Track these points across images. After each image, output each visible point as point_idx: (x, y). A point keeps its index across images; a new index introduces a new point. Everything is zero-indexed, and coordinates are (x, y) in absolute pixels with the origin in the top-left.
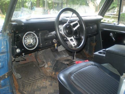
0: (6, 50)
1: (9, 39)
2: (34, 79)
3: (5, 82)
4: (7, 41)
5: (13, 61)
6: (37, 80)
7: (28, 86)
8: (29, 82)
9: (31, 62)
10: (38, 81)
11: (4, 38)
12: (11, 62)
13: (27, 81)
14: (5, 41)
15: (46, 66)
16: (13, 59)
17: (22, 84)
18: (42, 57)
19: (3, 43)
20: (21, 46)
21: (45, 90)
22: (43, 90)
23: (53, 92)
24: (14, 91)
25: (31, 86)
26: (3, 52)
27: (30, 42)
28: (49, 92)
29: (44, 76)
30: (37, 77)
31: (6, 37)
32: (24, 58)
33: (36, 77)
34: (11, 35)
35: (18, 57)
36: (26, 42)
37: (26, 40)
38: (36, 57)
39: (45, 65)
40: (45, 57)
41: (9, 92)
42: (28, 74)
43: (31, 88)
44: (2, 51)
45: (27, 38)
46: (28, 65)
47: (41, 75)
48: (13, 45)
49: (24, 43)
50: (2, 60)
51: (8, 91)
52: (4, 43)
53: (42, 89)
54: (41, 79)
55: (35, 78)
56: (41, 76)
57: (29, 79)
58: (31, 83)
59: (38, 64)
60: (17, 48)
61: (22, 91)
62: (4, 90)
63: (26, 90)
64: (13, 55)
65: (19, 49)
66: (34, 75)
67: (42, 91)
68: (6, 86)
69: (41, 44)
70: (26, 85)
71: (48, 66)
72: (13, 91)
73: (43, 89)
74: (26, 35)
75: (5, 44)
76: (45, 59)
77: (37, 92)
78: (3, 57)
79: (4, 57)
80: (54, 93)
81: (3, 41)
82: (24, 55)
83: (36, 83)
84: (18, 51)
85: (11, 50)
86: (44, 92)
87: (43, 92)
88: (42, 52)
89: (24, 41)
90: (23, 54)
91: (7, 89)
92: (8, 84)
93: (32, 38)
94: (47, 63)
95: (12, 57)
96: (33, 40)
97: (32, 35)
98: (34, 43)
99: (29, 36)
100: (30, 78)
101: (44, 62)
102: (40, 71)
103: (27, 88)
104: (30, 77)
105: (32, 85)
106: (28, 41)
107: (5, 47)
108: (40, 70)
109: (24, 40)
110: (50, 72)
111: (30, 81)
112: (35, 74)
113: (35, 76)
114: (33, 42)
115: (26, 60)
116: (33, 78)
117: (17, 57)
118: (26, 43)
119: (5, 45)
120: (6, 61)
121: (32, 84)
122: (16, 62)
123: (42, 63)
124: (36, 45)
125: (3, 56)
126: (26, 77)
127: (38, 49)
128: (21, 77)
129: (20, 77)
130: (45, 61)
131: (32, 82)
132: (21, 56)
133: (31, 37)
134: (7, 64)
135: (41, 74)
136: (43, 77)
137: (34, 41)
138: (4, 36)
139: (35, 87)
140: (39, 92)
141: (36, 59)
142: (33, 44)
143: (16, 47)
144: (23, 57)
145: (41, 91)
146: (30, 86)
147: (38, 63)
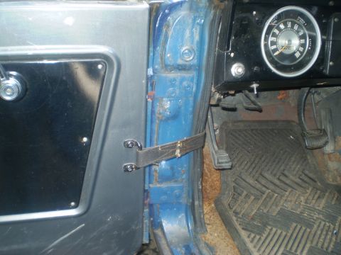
0: (195, 62)
1: (213, 20)
2: (279, 179)
3: (172, 168)
4: (202, 26)
5: (213, 102)
6: (289, 186)
7: (252, 197)
8: (258, 186)
9: (284, 121)
10: (290, 189)
11: (197, 14)
12: (207, 105)
13: (251, 181)
14: (198, 28)
15: (329, 148)
16: (217, 96)
17: (234, 184)
18: (323, 113)
19: (187, 34)
20: (250, 55)
21: (305, 230)
22: (296, 227)
23: (330, 250)
24: (196, 203)
25: (261, 201)
26: (185, 66)
27: (288, 47)
28: (315, 243)
29: (315, 182)
30: (291, 177)
31: (202, 14)
32: (253, 102)
33: (286, 176)
34: (222, 7)
35: (233, 95)
36: (273, 43)
37: (274, 35)
38: (301, 107)
39: (326, 143)
40: (331, 116)
41: (180, 203)
42: (263, 159)
43: (259, 209)
44: (180, 62)
45: (280, 30)
46: (272, 130)
47: (306, 175)
48: (221, 47)
49: (266, 46)
50: (178, 92)
51: (178, 197)
52: (192, 33)
53: (294, 224)
54: (301, 186)
55: (283, 178)
56: (306, 179)
57: (261, 174)
58: (264, 189)
59: (303, 136)
60: (235, 60)
61: (227, 207)
62: (165, 193)
63: (238, 210)
64: (216, 83)
65: (241, 65)
66: (282, 168)
67: (290, 232)
68: (176, 181)
69: (331, 63)
70: (245, 193)
71: (335, 147)
72: (193, 203)
73: (299, 226)
74: (279, 18)
75: (197, 38)
76: (330, 122)
77: (274, 230)
78: (181, 83)
79: (185, 83)
80: (332, 252)
81: (190, 27)
82: (258, 89)
83: (282, 196)
84: (237, 70)
85: (211, 62)
86: (299, 236)
87: (296, 238)
88: (325, 96)
89: (266, 39)
90: (255, 86)
91: (177, 192)
92: (184, 176)
93: (301, 34)
94: (335, 138)
95: (213, 90)
96: (303, 41)
97: (302, 21)
98: (302, 53)
99: (289, 25)
100: (266, 175)
101: (324, 132)
102: (306, 159)
103: (246, 205)
104: (267, 168)
105: (265, 199)
106: (282, 42)
107: (195, 47)
108: (309, 157)
109: (268, 33)
110: (337, 170)
111: (263, 182)
112: (287, 164)
113: (286, 172)
114: (301, 49)
115: (260, 111)
116: (275, 175)
117: (232, 92)
118: (274, 47)
119: (195, 42)
120: (191, 99)
121: (265, 196)
122: (224, 109)
123: (316, 133)
124: (310, 60)
125: (183, 80)
126: (254, 165)
127: (313, 79)
128: (230, 164)
129: (227, 166)
130: (329, 130)
131: (267, 188)
132: (247, 92)
133: (296, 27)
134: (191, 109)
135: (307, 172)
136: (312, 183)
137: (303, 45)
138: (197, 10)
139: (274, 207)
140: (279, 232)
141: (299, 114)
142: (297, 55)
143: (232, 55)
144: (253, 98)
145: (289, 228)
146: (257, 199)
147: (303, 129)
